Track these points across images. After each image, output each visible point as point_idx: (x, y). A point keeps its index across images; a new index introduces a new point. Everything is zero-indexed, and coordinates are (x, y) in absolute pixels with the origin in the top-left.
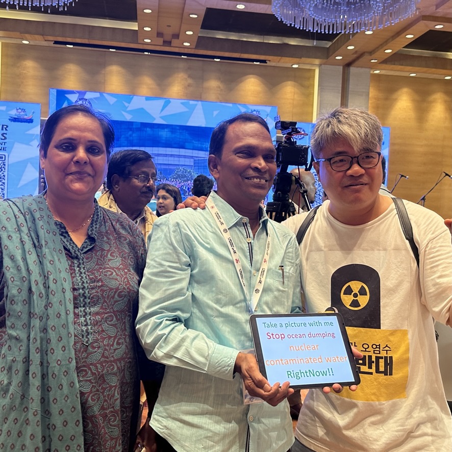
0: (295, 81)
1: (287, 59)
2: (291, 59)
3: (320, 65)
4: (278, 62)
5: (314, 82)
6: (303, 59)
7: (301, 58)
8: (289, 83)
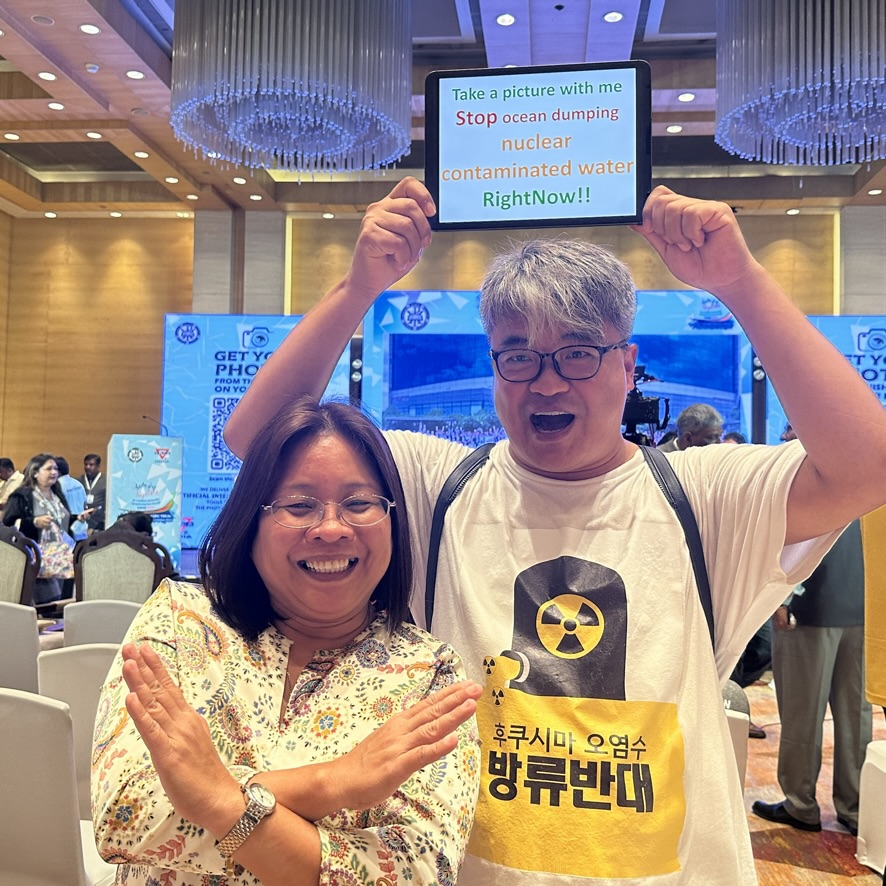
0: (794, 238)
1: (774, 202)
2: (782, 201)
3: (841, 208)
4: (759, 208)
5: (832, 237)
6: (806, 201)
7: (801, 198)
8: (784, 242)
